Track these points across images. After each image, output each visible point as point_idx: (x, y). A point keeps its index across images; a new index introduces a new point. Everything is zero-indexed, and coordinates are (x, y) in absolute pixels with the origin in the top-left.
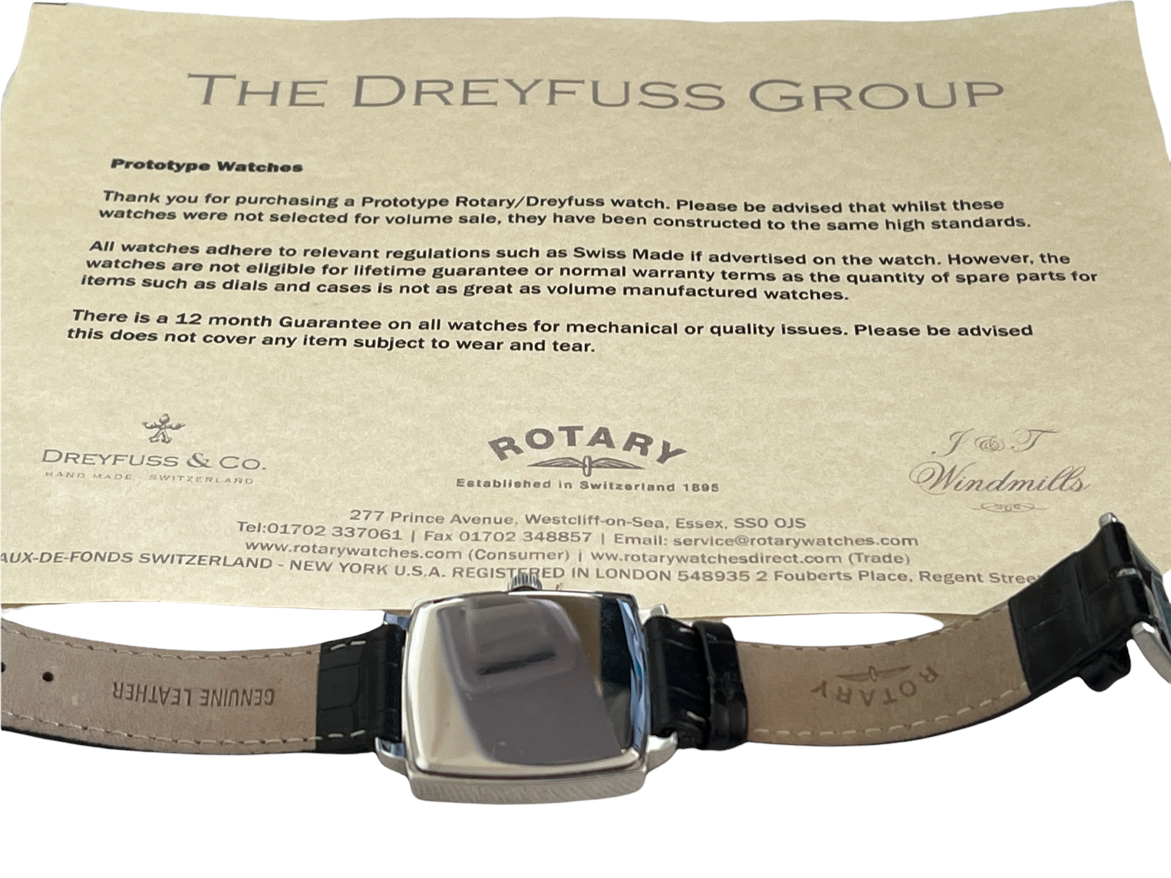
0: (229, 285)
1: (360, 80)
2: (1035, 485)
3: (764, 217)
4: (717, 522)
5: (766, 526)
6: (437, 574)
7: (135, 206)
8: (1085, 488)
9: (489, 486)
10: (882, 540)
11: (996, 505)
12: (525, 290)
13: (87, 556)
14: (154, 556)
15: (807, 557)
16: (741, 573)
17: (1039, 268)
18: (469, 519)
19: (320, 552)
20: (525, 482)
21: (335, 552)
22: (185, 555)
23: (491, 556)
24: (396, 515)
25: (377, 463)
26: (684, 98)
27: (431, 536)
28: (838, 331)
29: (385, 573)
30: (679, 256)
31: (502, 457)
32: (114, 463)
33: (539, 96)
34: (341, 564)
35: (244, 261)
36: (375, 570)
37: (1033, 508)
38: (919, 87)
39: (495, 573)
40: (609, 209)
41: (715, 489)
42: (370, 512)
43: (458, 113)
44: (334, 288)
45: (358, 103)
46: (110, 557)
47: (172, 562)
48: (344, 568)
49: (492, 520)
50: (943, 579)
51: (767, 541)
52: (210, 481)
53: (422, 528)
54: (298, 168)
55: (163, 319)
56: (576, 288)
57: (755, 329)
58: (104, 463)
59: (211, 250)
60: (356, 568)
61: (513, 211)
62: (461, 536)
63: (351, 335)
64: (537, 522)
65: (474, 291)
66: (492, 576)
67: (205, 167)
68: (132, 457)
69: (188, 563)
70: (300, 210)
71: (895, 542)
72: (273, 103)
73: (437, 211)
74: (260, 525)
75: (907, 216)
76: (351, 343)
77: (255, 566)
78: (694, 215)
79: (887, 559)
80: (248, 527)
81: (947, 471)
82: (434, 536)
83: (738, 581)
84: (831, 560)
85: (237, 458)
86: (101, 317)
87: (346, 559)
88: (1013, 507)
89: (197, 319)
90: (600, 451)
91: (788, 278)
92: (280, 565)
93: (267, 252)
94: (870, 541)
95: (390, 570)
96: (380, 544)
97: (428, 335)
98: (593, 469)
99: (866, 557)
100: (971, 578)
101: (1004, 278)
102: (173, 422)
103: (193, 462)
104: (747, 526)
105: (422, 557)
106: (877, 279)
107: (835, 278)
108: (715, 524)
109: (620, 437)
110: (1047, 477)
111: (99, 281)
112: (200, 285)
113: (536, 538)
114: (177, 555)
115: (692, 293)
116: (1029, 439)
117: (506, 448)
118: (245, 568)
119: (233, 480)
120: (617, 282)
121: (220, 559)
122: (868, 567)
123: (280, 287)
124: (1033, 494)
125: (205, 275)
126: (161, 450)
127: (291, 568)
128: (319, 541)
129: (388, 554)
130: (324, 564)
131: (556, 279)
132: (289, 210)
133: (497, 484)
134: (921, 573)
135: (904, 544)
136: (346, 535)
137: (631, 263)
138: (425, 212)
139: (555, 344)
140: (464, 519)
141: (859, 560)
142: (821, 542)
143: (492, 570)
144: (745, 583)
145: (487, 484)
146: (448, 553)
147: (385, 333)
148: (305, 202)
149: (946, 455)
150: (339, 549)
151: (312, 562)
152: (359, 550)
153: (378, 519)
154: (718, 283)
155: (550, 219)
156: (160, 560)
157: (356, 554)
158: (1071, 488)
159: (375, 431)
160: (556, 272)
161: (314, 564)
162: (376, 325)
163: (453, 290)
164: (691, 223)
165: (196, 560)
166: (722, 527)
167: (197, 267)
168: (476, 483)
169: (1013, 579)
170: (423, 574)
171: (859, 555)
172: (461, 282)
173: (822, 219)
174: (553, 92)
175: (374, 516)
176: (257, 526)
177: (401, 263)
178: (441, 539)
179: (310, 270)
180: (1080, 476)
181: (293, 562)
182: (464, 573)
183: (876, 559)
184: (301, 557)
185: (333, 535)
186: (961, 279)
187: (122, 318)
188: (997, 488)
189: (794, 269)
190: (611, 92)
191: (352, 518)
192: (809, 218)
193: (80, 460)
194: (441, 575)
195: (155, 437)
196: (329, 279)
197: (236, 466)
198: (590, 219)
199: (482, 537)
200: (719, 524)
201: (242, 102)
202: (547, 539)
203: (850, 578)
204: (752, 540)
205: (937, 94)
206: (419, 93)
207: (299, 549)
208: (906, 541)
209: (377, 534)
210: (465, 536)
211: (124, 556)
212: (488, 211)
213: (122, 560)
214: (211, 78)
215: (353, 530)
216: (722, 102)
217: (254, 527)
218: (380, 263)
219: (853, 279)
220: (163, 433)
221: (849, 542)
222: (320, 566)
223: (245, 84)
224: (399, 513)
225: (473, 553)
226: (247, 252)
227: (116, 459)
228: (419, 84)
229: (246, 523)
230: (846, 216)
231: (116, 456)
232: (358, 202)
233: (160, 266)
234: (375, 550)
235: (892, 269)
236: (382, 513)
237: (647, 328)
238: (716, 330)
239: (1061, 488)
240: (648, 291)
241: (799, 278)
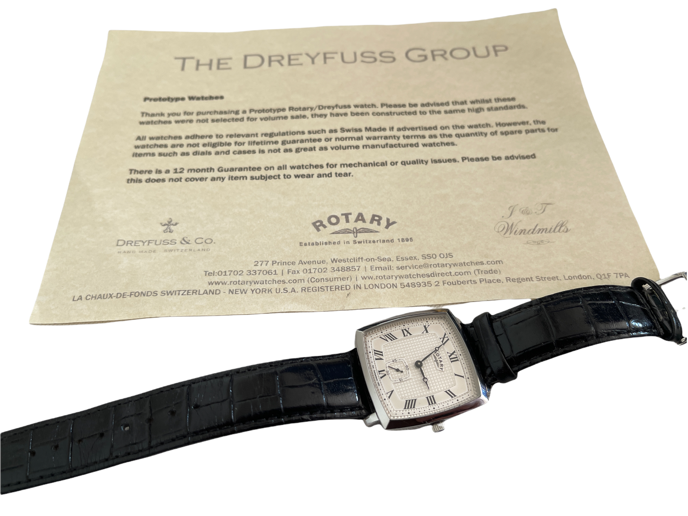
0: (196, 153)
1: (246, 57)
2: (548, 230)
3: (419, 109)
4: (414, 257)
5: (436, 258)
6: (294, 291)
7: (155, 119)
8: (569, 231)
9: (314, 245)
10: (487, 262)
11: (533, 241)
12: (321, 149)
13: (137, 294)
14: (167, 292)
15: (456, 273)
16: (428, 282)
17: (534, 127)
18: (306, 262)
19: (242, 284)
20: (329, 242)
21: (248, 283)
22: (181, 291)
23: (318, 280)
24: (274, 262)
25: (264, 237)
26: (379, 58)
27: (290, 272)
28: (455, 160)
29: (271, 293)
30: (384, 129)
31: (318, 230)
32: (148, 245)
33: (319, 60)
34: (251, 289)
35: (201, 141)
36: (267, 292)
37: (549, 242)
38: (474, 49)
39: (320, 289)
40: (353, 109)
41: (411, 240)
42: (263, 261)
43: (286, 69)
44: (240, 152)
45: (245, 67)
46: (147, 294)
47: (175, 294)
48: (253, 291)
49: (317, 262)
50: (516, 280)
51: (437, 266)
52: (191, 251)
53: (286, 268)
54: (222, 98)
55: (168, 172)
56: (343, 147)
57: (420, 162)
58: (144, 245)
59: (187, 137)
60: (258, 291)
61: (313, 112)
62: (303, 271)
63: (248, 174)
64: (336, 262)
65: (300, 150)
66: (319, 291)
67: (183, 99)
68: (156, 241)
69: (182, 295)
70: (224, 116)
71: (493, 263)
72: (210, 68)
73: (282, 114)
74: (214, 272)
75: (477, 106)
76: (249, 178)
77: (213, 294)
78: (388, 110)
79: (491, 272)
80: (209, 274)
81: (510, 225)
82: (292, 272)
83: (427, 287)
84: (466, 273)
85: (202, 238)
86: (141, 172)
87: (254, 287)
88: (540, 242)
89: (182, 170)
90: (360, 225)
91: (431, 137)
92: (224, 292)
93: (210, 137)
94: (482, 263)
95: (274, 291)
96: (268, 278)
97: (282, 173)
98: (358, 234)
99: (482, 271)
100: (528, 279)
101: (520, 132)
102: (173, 222)
103: (183, 242)
104: (428, 258)
105: (287, 283)
106: (468, 135)
107: (450, 136)
108: (414, 258)
109: (368, 217)
110: (552, 226)
111: (140, 155)
112: (183, 154)
113: (336, 270)
114: (178, 291)
115: (392, 146)
116: (542, 208)
117: (319, 226)
118: (208, 295)
119: (201, 250)
120: (360, 143)
121: (197, 291)
122: (483, 276)
123: (217, 153)
124: (548, 235)
125: (185, 149)
126: (168, 236)
127: (229, 294)
128: (240, 278)
129: (272, 282)
130: (244, 290)
131: (333, 143)
132: (219, 117)
133: (317, 244)
134: (506, 278)
135: (497, 263)
136: (253, 274)
137: (365, 134)
138: (276, 114)
139: (336, 174)
140: (304, 262)
141: (479, 273)
142: (461, 264)
143: (319, 287)
144: (430, 287)
145: (313, 244)
146: (298, 280)
147: (263, 172)
148: (225, 113)
149: (508, 218)
150: (250, 282)
151: (239, 289)
152: (259, 281)
153: (266, 265)
154: (402, 141)
155: (329, 115)
156: (170, 294)
157: (258, 284)
158: (563, 231)
159: (262, 221)
160: (333, 140)
161: (239, 290)
162: (259, 169)
163: (291, 150)
164: (387, 114)
165: (186, 293)
166: (416, 259)
167: (181, 146)
168: (308, 244)
169: (546, 279)
170: (288, 292)
171: (478, 270)
172: (294, 146)
173: (442, 109)
174: (325, 58)
175: (265, 263)
176: (212, 272)
177: (267, 139)
178: (295, 273)
179: (229, 144)
180: (566, 225)
181: (230, 290)
182: (306, 290)
183: (487, 272)
184: (233, 287)
185: (247, 274)
186: (502, 133)
187: (150, 172)
188: (532, 233)
189: (433, 132)
190: (349, 57)
191: (255, 265)
192: (436, 109)
193: (133, 244)
194: (296, 292)
195: (166, 230)
196: (238, 148)
197: (202, 243)
198: (346, 114)
199: (313, 271)
200: (415, 257)
201: (197, 69)
202: (341, 270)
203: (476, 283)
204: (431, 265)
205: (481, 51)
206: (270, 61)
207: (232, 283)
208: (498, 262)
209: (267, 273)
210: (305, 271)
211: (154, 293)
212: (302, 113)
213: (153, 295)
214: (184, 59)
215: (256, 271)
216: (394, 59)
217: (212, 273)
218: (259, 139)
219: (458, 136)
220: (169, 228)
221: (473, 263)
222: (242, 291)
223: (198, 61)
224: (275, 261)
225: (310, 279)
226: (202, 137)
227: (149, 243)
228: (270, 57)
229: (208, 271)
230: (451, 107)
231: (149, 241)
232: (248, 112)
233: (166, 146)
234: (266, 281)
235: (474, 130)
236: (268, 261)
237: (374, 164)
238: (404, 163)
239: (559, 231)
240: (373, 147)
241: (435, 137)
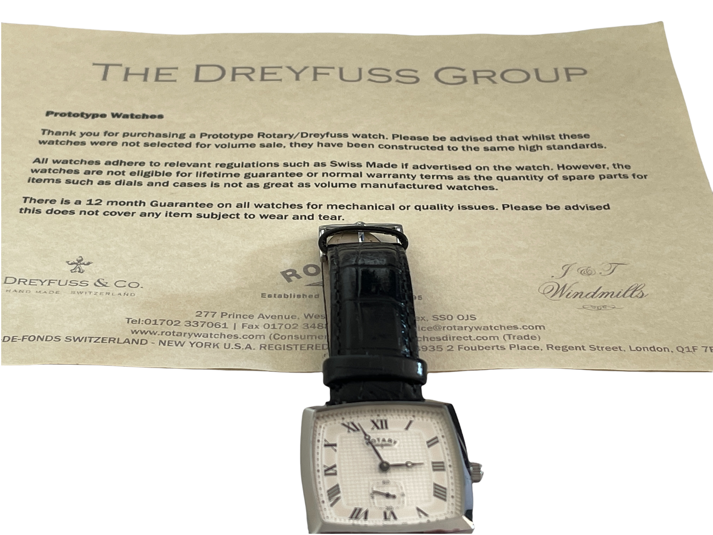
0: (119, 183)
1: (198, 67)
2: (615, 294)
3: (445, 144)
4: (422, 317)
5: (452, 319)
6: (250, 348)
7: (61, 138)
8: (645, 296)
9: (281, 297)
10: (523, 327)
11: (592, 306)
12: (301, 185)
13: (32, 338)
14: (74, 338)
15: (478, 337)
16: (437, 346)
17: (613, 171)
18: (269, 316)
19: (177, 335)
20: (303, 295)
21: (187, 335)
22: (93, 337)
23: (283, 337)
24: (224, 314)
25: (212, 284)
26: (394, 77)
27: (246, 326)
28: (492, 208)
29: (218, 347)
30: (394, 166)
31: (289, 280)
32: (49, 285)
33: (307, 76)
34: (190, 342)
35: (128, 169)
36: (212, 346)
37: (613, 308)
38: (537, 71)
39: (286, 348)
40: (351, 139)
41: (420, 298)
42: (208, 312)
43: (257, 85)
44: (183, 185)
45: (197, 80)
46: (47, 338)
47: (85, 341)
48: (192, 344)
49: (284, 317)
50: (561, 349)
51: (453, 328)
52: (109, 294)
53: (240, 322)
54: (161, 117)
55: (78, 202)
56: (332, 184)
57: (442, 207)
58: (42, 285)
59: (108, 163)
60: (199, 345)
61: (293, 140)
62: (264, 326)
63: (194, 211)
64: (311, 317)
65: (270, 186)
66: (284, 349)
67: (103, 116)
68: (60, 281)
69: (95, 342)
70: (162, 140)
71: (531, 328)
72: (145, 80)
73: (246, 140)
74: (140, 319)
75: (531, 143)
76: (194, 215)
77: (137, 343)
78: (403, 143)
79: (527, 338)
80: (132, 321)
81: (561, 287)
82: (248, 326)
83: (435, 351)
84: (492, 338)
85: (125, 282)
86: (40, 201)
87: (193, 339)
88: (602, 307)
89: (99, 202)
91: (461, 178)
92: (152, 343)
93: (142, 164)
94: (516, 327)
95: (221, 346)
96: (214, 331)
97: (242, 212)
99: (514, 337)
100: (578, 348)
101: (591, 177)
102: (85, 261)
103: (98, 284)
104: (440, 319)
105: (240, 338)
106: (515, 178)
107: (489, 178)
108: (421, 319)
110: (622, 290)
111: (39, 181)
112: (101, 183)
113: (311, 327)
114: (89, 337)
115: (403, 186)
116: (610, 268)
117: (291, 275)
118: (131, 345)
119: (122, 294)
120: (358, 181)
121: (115, 339)
122: (516, 342)
123: (150, 184)
124: (614, 299)
125: (104, 177)
127: (160, 344)
128: (177, 329)
129: (219, 336)
130: (180, 342)
131: (319, 179)
132: (156, 140)
133: (286, 296)
134: (547, 345)
135: (536, 329)
136: (193, 326)
137: (365, 170)
138: (239, 141)
139: (320, 216)
140: (266, 316)
141: (510, 338)
142: (486, 328)
143: (284, 345)
144: (440, 352)
145: (280, 296)
146: (256, 336)
147: (215, 210)
148: (165, 136)
149: (561, 278)
150: (189, 334)
151: (173, 341)
152: (201, 334)
153: (213, 316)
154: (419, 181)
155: (315, 145)
156: (78, 340)
157: (199, 337)
158: (637, 296)
159: (210, 266)
160: (319, 175)
161: (174, 342)
162: (210, 205)
163: (257, 185)
164: (401, 147)
165: (100, 340)
166: (425, 320)
167: (99, 173)
168: (273, 296)
169: (604, 349)
170: (241, 348)
171: (509, 335)
172: (261, 181)
173: (481, 145)
174: (316, 74)
175: (210, 314)
176: (138, 320)
177: (225, 170)
178: (252, 328)
179: (169, 174)
180: (642, 289)
181: (161, 341)
182: (267, 348)
183: (520, 338)
184: (164, 338)
185: (185, 325)
186: (565, 178)
187: (53, 202)
188: (592, 296)
189: (464, 173)
190: (350, 73)
191: (196, 316)
192: (473, 144)
193: (27, 283)
194: (252, 349)
195: (73, 270)
196: (180, 179)
197: (125, 286)
198: (340, 145)
199: (278, 326)
201: (126, 79)
202: (318, 328)
203: (505, 349)
204: (444, 327)
205: (547, 74)
206: (234, 74)
207: (164, 334)
208: (538, 327)
209: (213, 325)
210: (267, 326)
211: (56, 338)
212: (277, 141)
213: (54, 340)
214: (107, 66)
215: (198, 322)
216: (418, 80)
217: (136, 321)
218: (212, 170)
219: (500, 179)
220: (79, 267)
221: (503, 328)
222: (177, 343)
223: (127, 69)
224: (226, 313)
225: (272, 336)
226: (130, 164)
227: (50, 282)
228: (234, 69)
229: (131, 319)
230: (495, 143)
231: (50, 281)
232: (198, 136)
233: (77, 172)
234: (211, 334)
235: (524, 173)
236: (216, 313)
237: (376, 207)
238: (418, 208)
239: (631, 296)
240: (376, 186)
241: (468, 178)
